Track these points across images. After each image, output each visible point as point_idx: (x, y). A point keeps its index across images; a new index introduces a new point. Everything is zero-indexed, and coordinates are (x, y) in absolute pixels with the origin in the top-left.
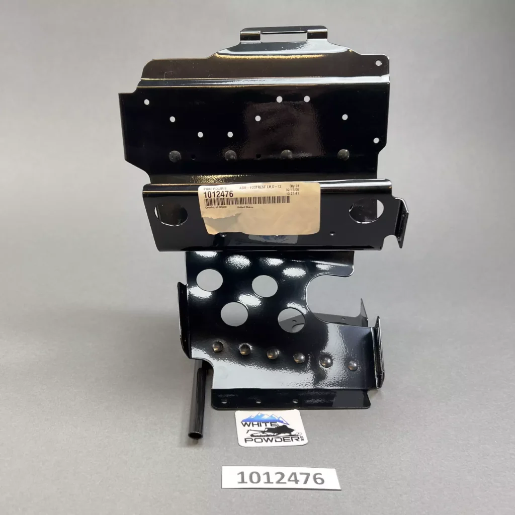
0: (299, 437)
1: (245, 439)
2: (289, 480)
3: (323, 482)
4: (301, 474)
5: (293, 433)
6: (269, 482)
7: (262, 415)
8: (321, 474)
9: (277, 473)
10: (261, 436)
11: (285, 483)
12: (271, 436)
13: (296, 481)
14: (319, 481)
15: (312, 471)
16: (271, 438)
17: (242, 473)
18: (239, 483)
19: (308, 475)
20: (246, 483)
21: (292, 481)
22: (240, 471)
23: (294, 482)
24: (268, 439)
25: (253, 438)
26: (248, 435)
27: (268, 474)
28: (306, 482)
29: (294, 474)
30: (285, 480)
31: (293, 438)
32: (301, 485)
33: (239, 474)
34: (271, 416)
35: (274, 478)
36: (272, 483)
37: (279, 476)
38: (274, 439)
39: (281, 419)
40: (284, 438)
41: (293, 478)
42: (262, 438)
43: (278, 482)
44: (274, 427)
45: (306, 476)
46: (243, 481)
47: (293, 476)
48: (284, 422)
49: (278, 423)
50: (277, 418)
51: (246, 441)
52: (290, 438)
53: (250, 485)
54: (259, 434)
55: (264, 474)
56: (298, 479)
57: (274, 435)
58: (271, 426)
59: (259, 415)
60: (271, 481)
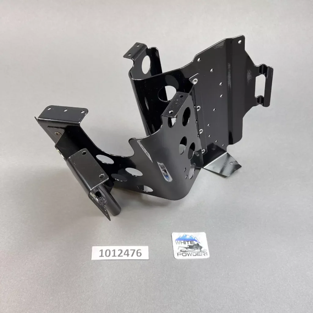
0: (205, 252)
1: (178, 254)
2: (124, 254)
3: (141, 254)
4: (131, 250)
5: (202, 250)
6: (114, 256)
7: (186, 236)
8: (140, 250)
9: (119, 250)
10: (186, 251)
11: (122, 256)
12: (191, 251)
13: (128, 255)
14: (139, 254)
15: (136, 248)
16: (190, 253)
17: (102, 251)
18: (100, 256)
19: (134, 250)
20: (103, 256)
21: (126, 255)
22: (101, 249)
23: (127, 256)
24: (189, 253)
25: (182, 253)
26: (179, 251)
27: (114, 250)
28: (132, 256)
29: (127, 250)
30: (122, 254)
31: (202, 253)
32: (130, 258)
33: (100, 251)
34: (191, 236)
35: (117, 253)
36: (116, 256)
37: (120, 251)
38: (192, 253)
39: (196, 239)
40: (197, 253)
41: (126, 253)
42: (186, 252)
43: (119, 256)
44: (192, 245)
45: (133, 251)
46: (102, 256)
47: (127, 251)
48: (198, 241)
49: (194, 242)
50: (194, 238)
51: (178, 255)
52: (200, 253)
53: (105, 258)
54: (184, 250)
55: (113, 251)
56: (129, 254)
57: (192, 251)
58: (191, 244)
59: (184, 235)
60: (115, 255)
